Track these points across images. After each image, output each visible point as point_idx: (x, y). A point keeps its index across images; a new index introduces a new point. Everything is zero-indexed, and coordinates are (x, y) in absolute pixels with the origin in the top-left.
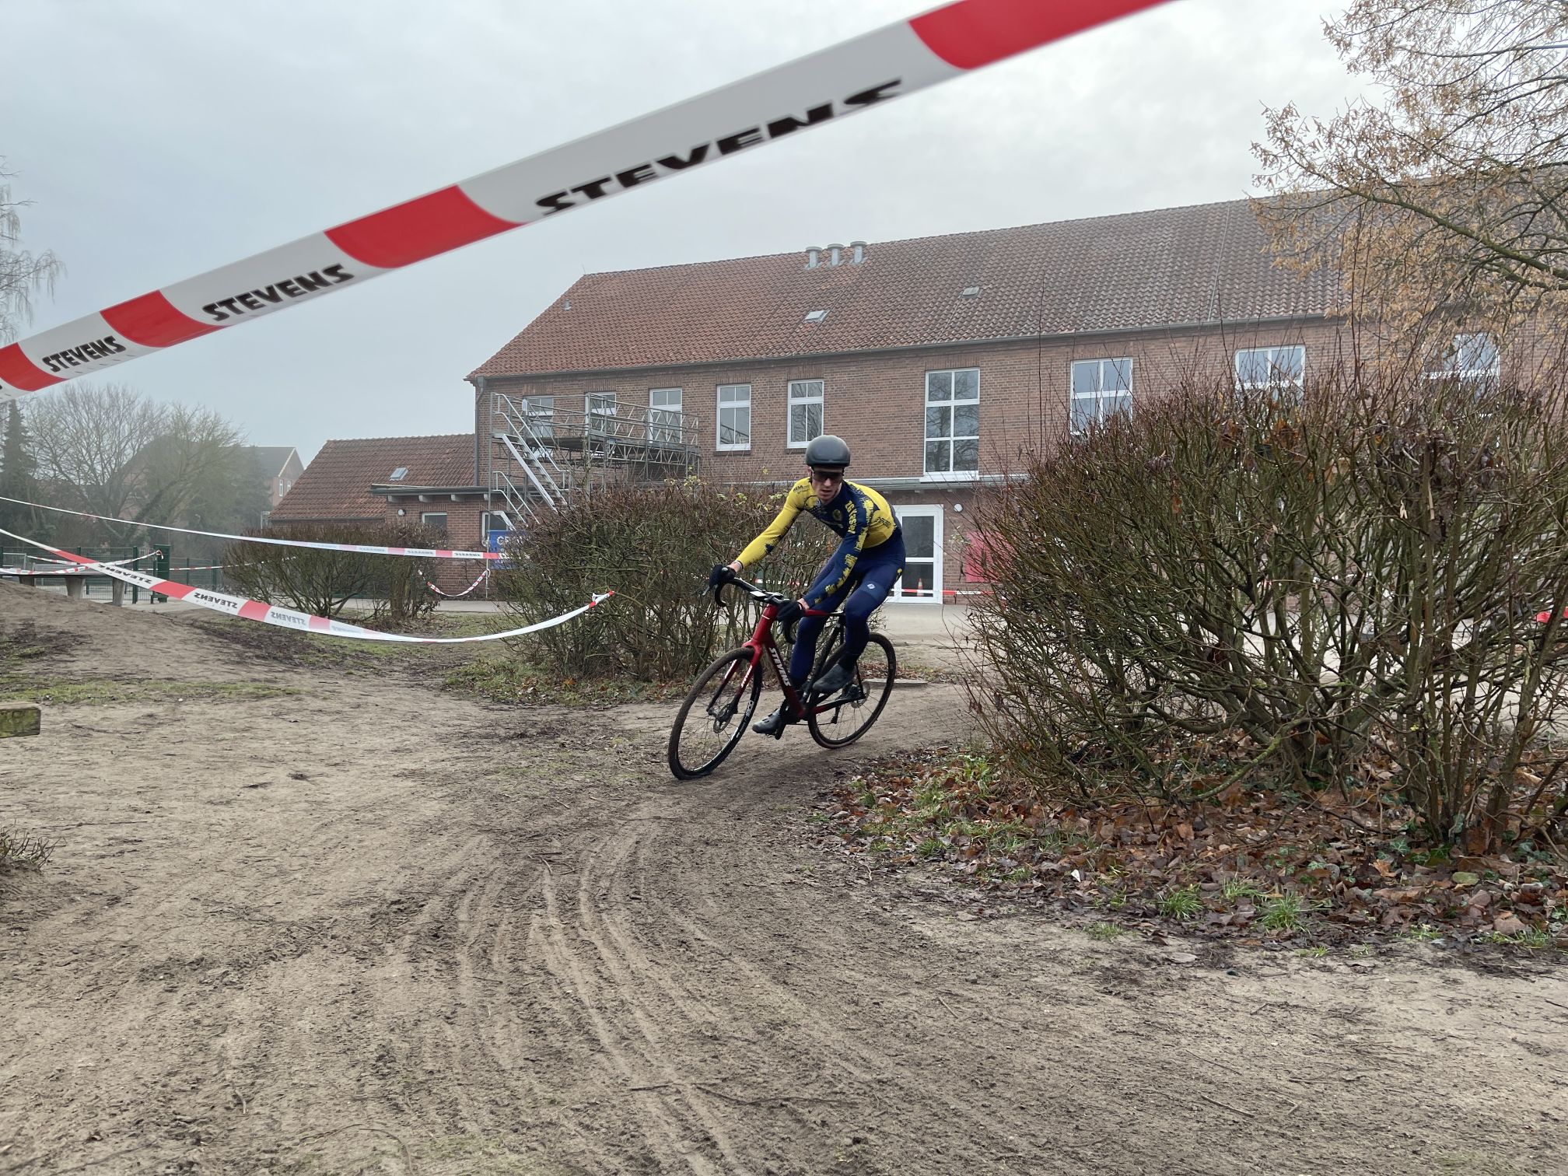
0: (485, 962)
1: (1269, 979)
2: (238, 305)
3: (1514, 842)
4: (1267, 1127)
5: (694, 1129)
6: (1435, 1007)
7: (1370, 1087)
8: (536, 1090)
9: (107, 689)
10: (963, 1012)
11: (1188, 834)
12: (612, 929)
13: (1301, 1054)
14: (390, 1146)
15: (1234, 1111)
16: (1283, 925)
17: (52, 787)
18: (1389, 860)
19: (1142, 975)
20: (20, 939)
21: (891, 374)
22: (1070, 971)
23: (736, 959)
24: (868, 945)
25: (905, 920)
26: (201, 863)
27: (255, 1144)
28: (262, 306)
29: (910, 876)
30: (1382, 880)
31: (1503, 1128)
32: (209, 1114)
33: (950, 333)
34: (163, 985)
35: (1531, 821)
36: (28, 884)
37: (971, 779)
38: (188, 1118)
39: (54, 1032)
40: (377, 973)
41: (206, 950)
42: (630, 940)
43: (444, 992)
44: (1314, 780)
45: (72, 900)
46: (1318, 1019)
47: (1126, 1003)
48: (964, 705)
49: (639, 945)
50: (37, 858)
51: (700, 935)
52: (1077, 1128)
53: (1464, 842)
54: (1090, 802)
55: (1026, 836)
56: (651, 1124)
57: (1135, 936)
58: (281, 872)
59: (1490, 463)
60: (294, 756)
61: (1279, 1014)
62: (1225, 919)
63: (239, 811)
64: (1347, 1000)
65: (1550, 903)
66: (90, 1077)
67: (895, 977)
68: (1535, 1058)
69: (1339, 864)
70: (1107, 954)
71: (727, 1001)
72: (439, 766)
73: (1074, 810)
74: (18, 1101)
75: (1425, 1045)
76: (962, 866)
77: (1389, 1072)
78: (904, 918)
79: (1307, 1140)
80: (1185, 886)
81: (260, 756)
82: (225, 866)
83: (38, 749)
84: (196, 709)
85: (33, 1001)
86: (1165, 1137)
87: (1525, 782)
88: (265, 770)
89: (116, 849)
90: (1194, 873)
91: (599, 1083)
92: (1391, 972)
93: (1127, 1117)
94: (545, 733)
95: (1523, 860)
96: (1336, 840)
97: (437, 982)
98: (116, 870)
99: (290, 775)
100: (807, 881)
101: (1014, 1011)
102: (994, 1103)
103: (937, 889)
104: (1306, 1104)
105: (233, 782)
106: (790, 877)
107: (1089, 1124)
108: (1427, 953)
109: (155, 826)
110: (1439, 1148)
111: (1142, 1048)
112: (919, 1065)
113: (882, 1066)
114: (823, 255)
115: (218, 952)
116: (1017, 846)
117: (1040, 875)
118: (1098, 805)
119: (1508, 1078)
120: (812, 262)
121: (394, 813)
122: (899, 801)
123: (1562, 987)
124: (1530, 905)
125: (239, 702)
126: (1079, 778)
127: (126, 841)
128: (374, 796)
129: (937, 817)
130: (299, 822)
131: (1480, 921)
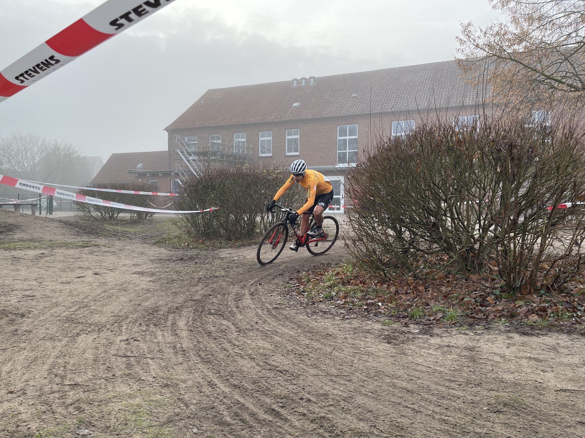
1: (444, 338)
2: (26, 76)
3: (539, 290)
6: (502, 346)
9: (26, 245)
11: (422, 290)
13: (451, 362)
16: (452, 320)
17: (3, 278)
18: (493, 297)
19: (399, 337)
21: (325, 126)
22: (373, 336)
25: (315, 320)
26: (57, 303)
29: (319, 305)
30: (490, 304)
33: (346, 111)
35: (545, 282)
37: (345, 272)
44: (469, 270)
45: (7, 316)
46: (460, 350)
53: (520, 291)
54: (387, 279)
55: (363, 291)
57: (398, 324)
58: (87, 306)
59: (532, 152)
60: (95, 267)
61: (446, 349)
62: (432, 318)
63: (73, 286)
64: (471, 344)
65: (549, 311)
68: (536, 363)
69: (474, 299)
70: (387, 330)
72: (149, 270)
73: (382, 282)
75: (498, 359)
76: (339, 302)
80: (419, 307)
81: (82, 267)
84: (60, 251)
87: (544, 269)
88: (84, 272)
89: (25, 299)
90: (422, 303)
92: (488, 335)
94: (190, 259)
95: (541, 296)
96: (476, 291)
98: (24, 306)
99: (93, 273)
100: (282, 307)
105: (71, 275)
106: (276, 306)
108: (502, 328)
109: (41, 291)
114: (299, 82)
116: (359, 295)
117: (367, 305)
118: (391, 280)
119: (525, 369)
120: (295, 84)
121: (131, 286)
122: (319, 280)
123: (550, 340)
124: (542, 312)
125: (76, 248)
126: (383, 270)
127: (29, 296)
128: (124, 280)
129: (332, 285)
130: (95, 290)
131: (524, 317)
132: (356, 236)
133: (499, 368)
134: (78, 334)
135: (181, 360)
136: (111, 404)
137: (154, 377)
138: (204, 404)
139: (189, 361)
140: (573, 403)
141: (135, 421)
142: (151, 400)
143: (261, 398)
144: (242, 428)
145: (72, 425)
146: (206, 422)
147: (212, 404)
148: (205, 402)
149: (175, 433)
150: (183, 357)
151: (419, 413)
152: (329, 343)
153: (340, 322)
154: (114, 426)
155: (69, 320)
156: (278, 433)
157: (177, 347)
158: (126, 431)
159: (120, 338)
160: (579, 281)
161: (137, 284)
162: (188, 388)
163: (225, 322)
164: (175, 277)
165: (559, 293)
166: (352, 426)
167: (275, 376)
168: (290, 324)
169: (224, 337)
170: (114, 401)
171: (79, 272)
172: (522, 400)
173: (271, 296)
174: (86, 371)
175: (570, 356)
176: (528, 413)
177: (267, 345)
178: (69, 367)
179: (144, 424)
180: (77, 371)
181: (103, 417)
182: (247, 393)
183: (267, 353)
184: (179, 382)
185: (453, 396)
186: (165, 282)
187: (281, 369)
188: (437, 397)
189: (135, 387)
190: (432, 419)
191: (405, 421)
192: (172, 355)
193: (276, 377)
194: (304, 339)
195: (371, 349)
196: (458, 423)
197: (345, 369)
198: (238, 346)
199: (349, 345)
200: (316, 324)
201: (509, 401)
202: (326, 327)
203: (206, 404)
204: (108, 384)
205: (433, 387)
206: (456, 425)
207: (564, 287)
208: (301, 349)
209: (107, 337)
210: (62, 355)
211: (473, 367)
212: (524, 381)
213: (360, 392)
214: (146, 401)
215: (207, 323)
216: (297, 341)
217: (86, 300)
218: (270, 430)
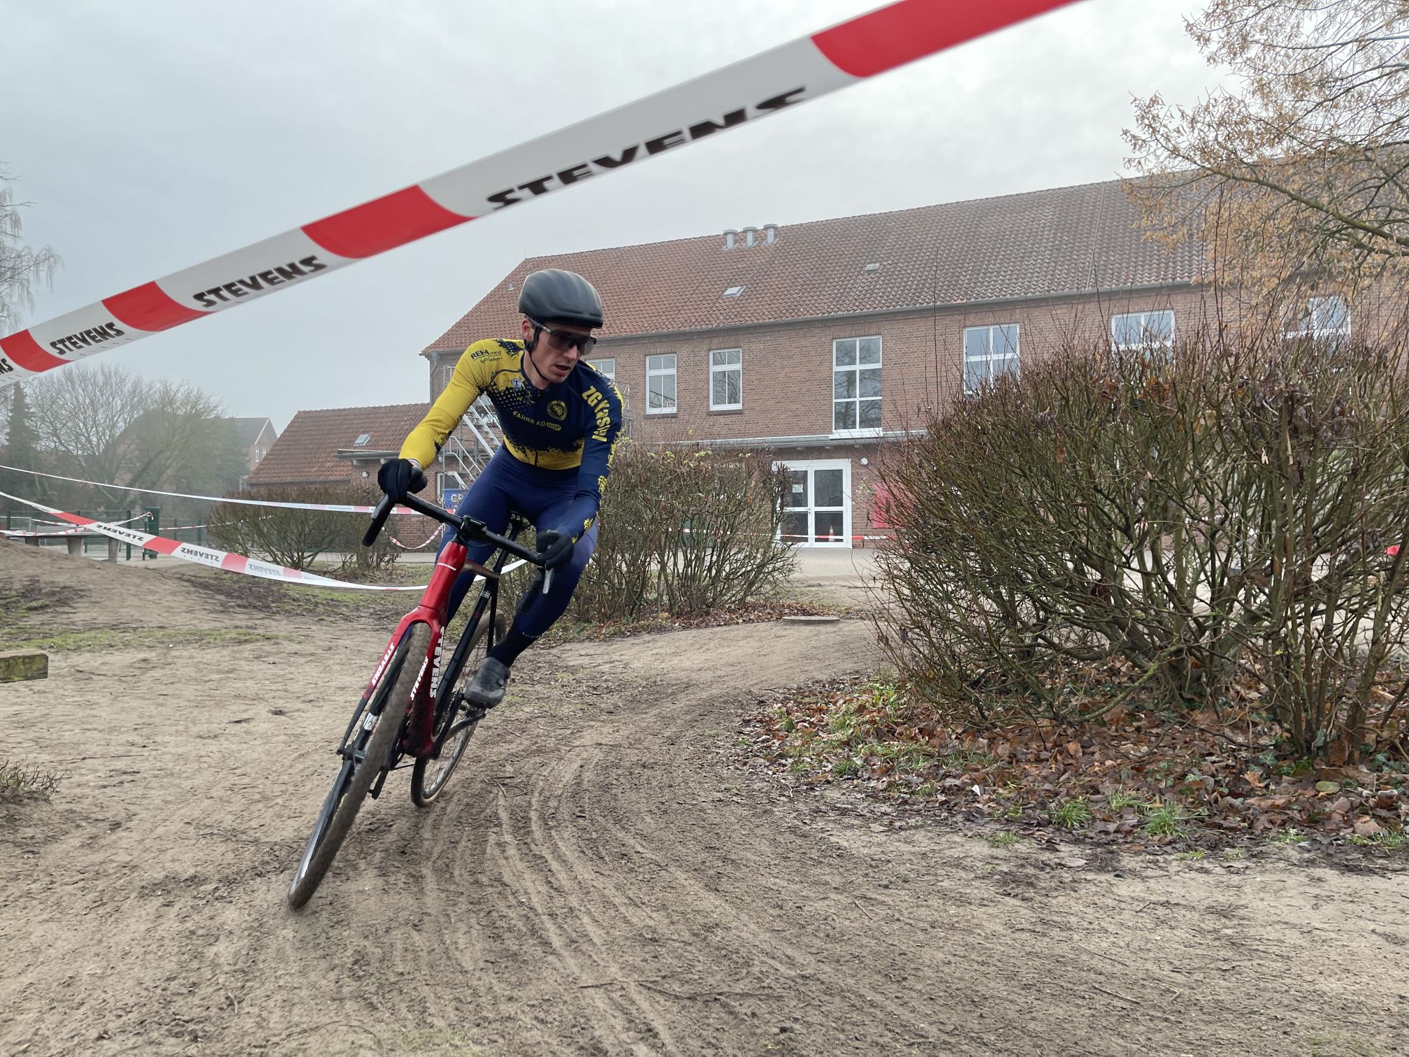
0: (447, 876)
1: (1152, 881)
2: (224, 293)
3: (1371, 753)
4: (1152, 1013)
5: (637, 1021)
6: (1302, 903)
7: (1244, 975)
8: (495, 988)
9: (106, 637)
10: (877, 914)
11: (1076, 752)
12: (560, 844)
13: (1182, 947)
14: (365, 1040)
15: (1122, 999)
16: (1164, 832)
17: (58, 725)
18: (1259, 771)
19: (1037, 878)
20: (33, 861)
21: (804, 342)
22: (973, 876)
23: (672, 869)
24: (791, 855)
25: (823, 832)
26: (193, 791)
27: (246, 1040)
28: (246, 293)
29: (827, 793)
30: (1252, 789)
31: (1365, 1010)
32: (205, 1014)
33: (854, 305)
34: (161, 900)
35: (1385, 734)
36: (38, 812)
37: (880, 705)
38: (186, 1018)
39: (65, 943)
40: (351, 887)
41: (199, 868)
42: (576, 854)
43: (411, 902)
44: (1189, 701)
45: (79, 826)
46: (1197, 915)
47: (1024, 904)
48: (873, 638)
49: (585, 858)
50: (46, 789)
51: (639, 849)
52: (981, 1016)
53: (1326, 754)
54: (987, 724)
55: (931, 756)
56: (599, 1017)
57: (1030, 844)
58: (265, 798)
59: (1342, 413)
60: (273, 694)
61: (1161, 911)
62: (1112, 827)
63: (226, 744)
64: (1223, 898)
65: (1404, 807)
66: (98, 983)
67: (816, 883)
68: (1392, 947)
69: (1213, 776)
70: (1005, 860)
71: (664, 907)
73: (975, 730)
74: (35, 1004)
75: (1293, 937)
76: (873, 784)
77: (1261, 962)
78: (823, 830)
79: (1188, 1023)
80: (1075, 797)
81: (243, 695)
82: (214, 793)
83: (45, 692)
84: (185, 654)
85: (45, 916)
86: (1060, 1022)
87: (1380, 699)
88: (248, 707)
89: (117, 780)
90: (1082, 786)
91: (551, 982)
92: (1262, 872)
93: (1026, 1007)
95: (1379, 769)
96: (1211, 754)
97: (405, 894)
99: (270, 711)
100: (735, 798)
101: (923, 912)
102: (906, 996)
103: (851, 804)
104: (1187, 992)
105: (221, 717)
106: (719, 795)
107: (992, 1013)
108: (1294, 854)
109: (151, 758)
110: (1307, 1028)
111: (1039, 943)
112: (838, 961)
113: (805, 963)
114: (739, 237)
115: (210, 870)
116: (922, 765)
117: (944, 791)
118: (995, 726)
119: (1368, 965)
120: (730, 244)
122: (816, 726)
124: (1386, 810)
125: (223, 646)
126: (976, 701)
127: (125, 773)
129: (850, 740)
130: (279, 754)
131: (1342, 825)
132: (908, 618)
133: (1304, 963)
171: (238, 709)
173: (704, 767)
212: (1371, 998)
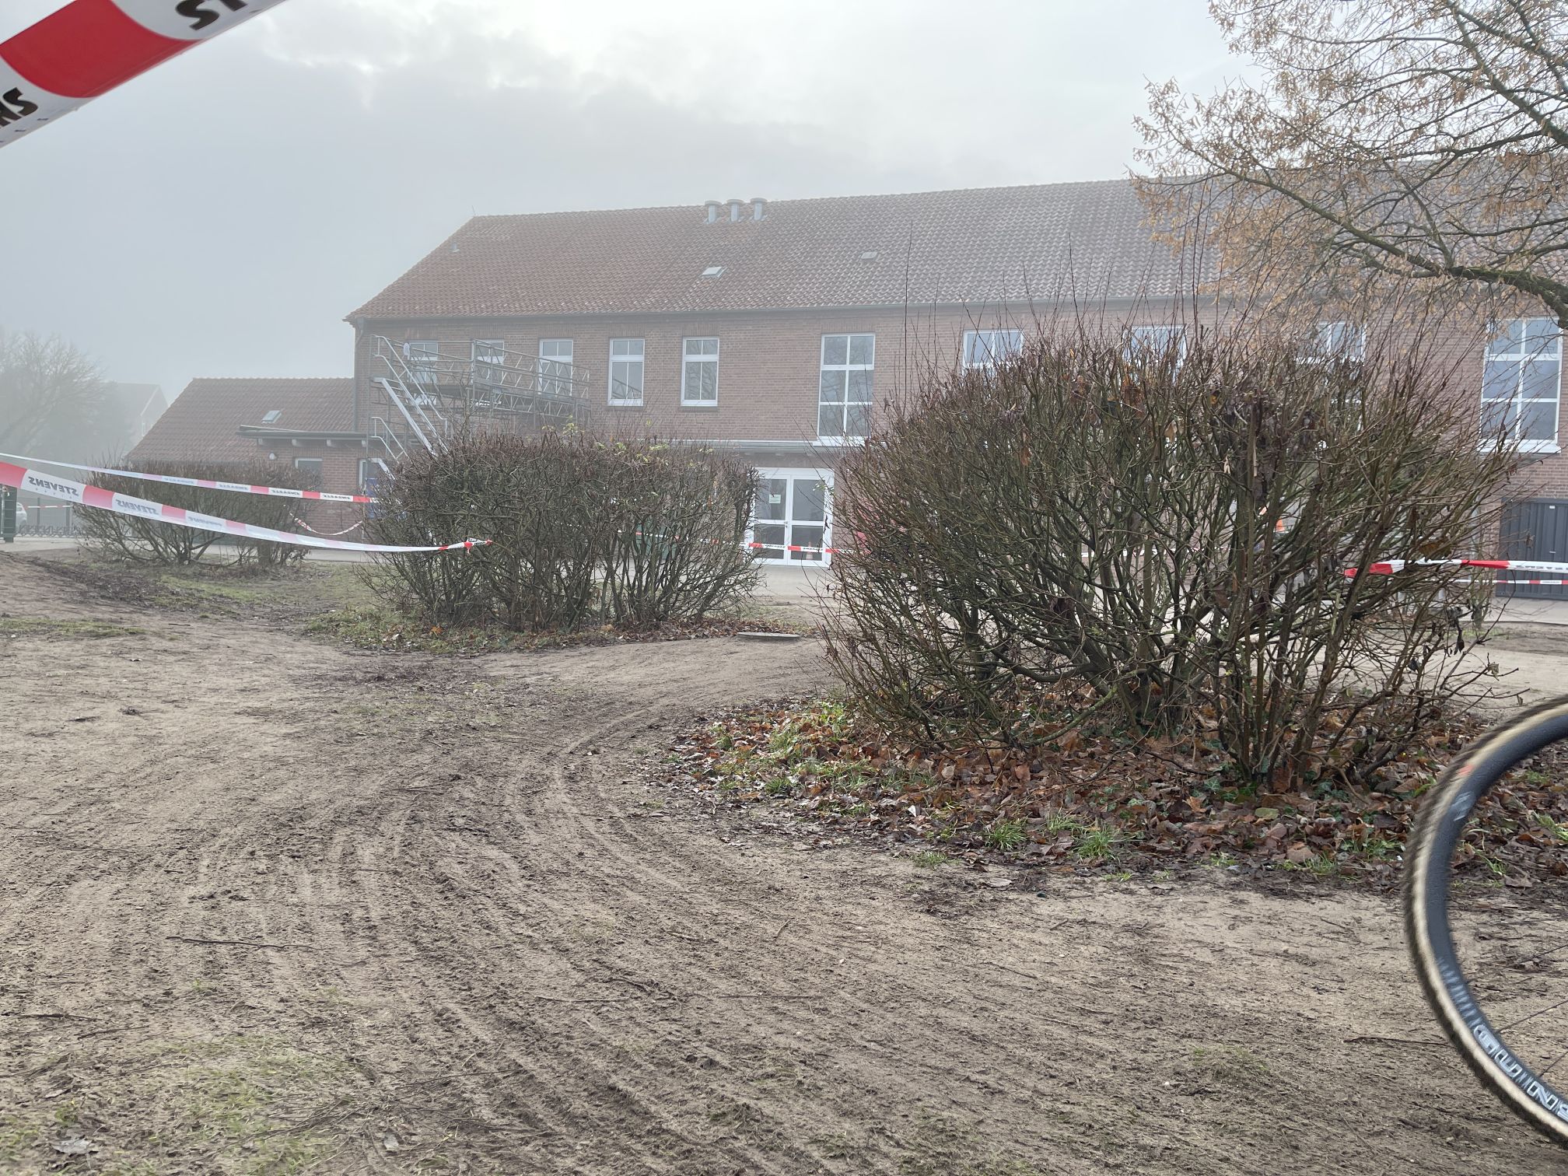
1: (1075, 901)
3: (1315, 782)
6: (1218, 923)
11: (1024, 776)
13: (1088, 963)
16: (1096, 854)
18: (1202, 797)
19: (958, 897)
21: (788, 334)
22: (889, 894)
25: (739, 850)
29: (753, 811)
30: (1193, 815)
33: (847, 296)
35: (1331, 761)
37: (827, 723)
44: (1146, 727)
48: (823, 654)
53: (1270, 783)
54: (935, 746)
55: (870, 775)
57: (958, 864)
59: (1312, 426)
60: (129, 692)
61: (1076, 929)
62: (1045, 849)
63: (61, 743)
64: (1140, 917)
65: (1340, 835)
68: (1301, 968)
69: (1156, 800)
70: (929, 879)
72: (286, 704)
73: (923, 753)
75: (1205, 955)
76: (805, 802)
80: (1013, 819)
81: (91, 691)
84: (30, 645)
88: (95, 705)
90: (1023, 809)
92: (1186, 894)
94: (405, 677)
95: (1321, 797)
96: (1160, 781)
99: (121, 710)
103: (778, 822)
105: (60, 714)
106: (636, 811)
108: (1221, 877)
114: (722, 210)
116: (860, 784)
117: (878, 811)
118: (943, 747)
119: (1273, 984)
120: (712, 217)
121: (230, 748)
122: (755, 743)
123: (1338, 909)
124: (1321, 838)
125: (76, 639)
126: (926, 721)
128: (211, 731)
129: (788, 758)
130: (125, 756)
131: (1275, 850)
132: (859, 628)
133: (1208, 979)
134: (71, 879)
135: (362, 953)
136: (155, 1073)
137: (282, 1001)
138: (421, 1074)
139: (385, 956)
140: (1390, 1073)
141: (224, 1117)
142: (269, 1063)
143: (580, 1057)
144: (522, 1139)
145: (42, 1128)
146: (425, 1121)
147: (443, 1073)
148: (424, 1068)
149: (335, 1152)
150: (370, 945)
151: (997, 1096)
152: (773, 911)
153: (806, 857)
154: (164, 1130)
155: (46, 837)
156: (623, 1150)
157: (354, 917)
158: (197, 1146)
159: (191, 891)
160: (1418, 762)
161: (250, 743)
162: (379, 1032)
163: (493, 852)
164: (358, 726)
165: (1366, 791)
166: (822, 1132)
167: (622, 998)
168: (670, 860)
169: (488, 892)
170: (165, 1062)
172: (1261, 1062)
173: (624, 783)
174: (89, 980)
175: (1387, 953)
176: (1277, 1097)
177: (606, 916)
178: (41, 967)
179: (249, 1127)
180: (65, 980)
181: (132, 1105)
182: (543, 1044)
183: (604, 936)
184: (353, 1012)
185: (1088, 1052)
186: (331, 738)
187: (640, 980)
188: (1046, 1054)
189: (227, 1025)
190: (1030, 1111)
191: (961, 1118)
192: (339, 942)
193: (625, 1001)
194: (707, 899)
195: (882, 927)
196: (1097, 1121)
197: (812, 979)
198: (525, 918)
199: (825, 917)
200: (741, 861)
201: (1229, 1065)
202: (767, 868)
203: (427, 1073)
204: (151, 1017)
205: (1039, 1026)
206: (1090, 1126)
207: (1379, 776)
208: (697, 927)
209: (154, 889)
210: (23, 933)
211: (1143, 976)
212: (1269, 1014)
213: (848, 1043)
214: (256, 1065)
215: (442, 853)
216: (687, 905)
217: (99, 785)
218: (601, 1142)
